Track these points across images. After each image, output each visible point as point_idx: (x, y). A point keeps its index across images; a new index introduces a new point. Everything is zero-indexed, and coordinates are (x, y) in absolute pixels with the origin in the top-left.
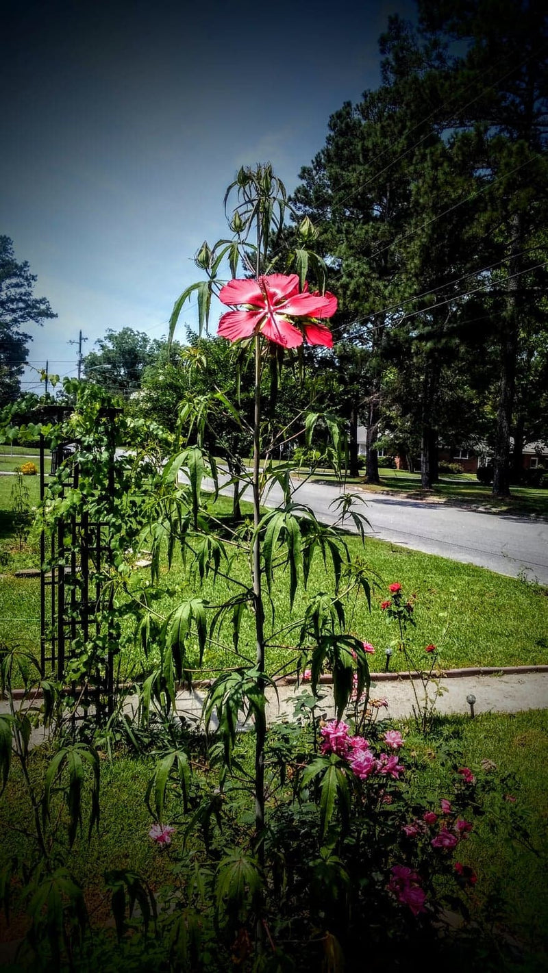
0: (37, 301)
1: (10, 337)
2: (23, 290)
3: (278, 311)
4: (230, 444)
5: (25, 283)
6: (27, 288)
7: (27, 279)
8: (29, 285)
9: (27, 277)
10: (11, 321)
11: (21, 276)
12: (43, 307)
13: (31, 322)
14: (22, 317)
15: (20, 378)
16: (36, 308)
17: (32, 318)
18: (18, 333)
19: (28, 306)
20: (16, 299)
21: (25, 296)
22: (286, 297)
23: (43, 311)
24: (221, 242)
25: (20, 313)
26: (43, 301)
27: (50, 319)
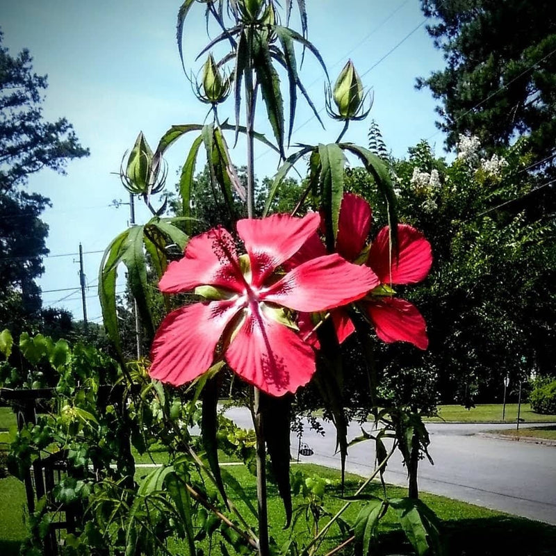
0: (51, 129)
1: (13, 205)
2: (24, 109)
3: (270, 298)
4: (398, 391)
5: (29, 95)
6: (31, 102)
7: (30, 86)
8: (35, 97)
9: (30, 81)
10: (10, 173)
11: (19, 80)
12: (63, 138)
13: (46, 170)
14: (28, 162)
15: (37, 281)
16: (51, 140)
17: (45, 162)
18: (25, 195)
19: (36, 140)
20: (14, 128)
21: (29, 119)
22: (286, 267)
23: (65, 145)
24: (177, 131)
25: (25, 155)
26: (60, 126)
27: (76, 159)
